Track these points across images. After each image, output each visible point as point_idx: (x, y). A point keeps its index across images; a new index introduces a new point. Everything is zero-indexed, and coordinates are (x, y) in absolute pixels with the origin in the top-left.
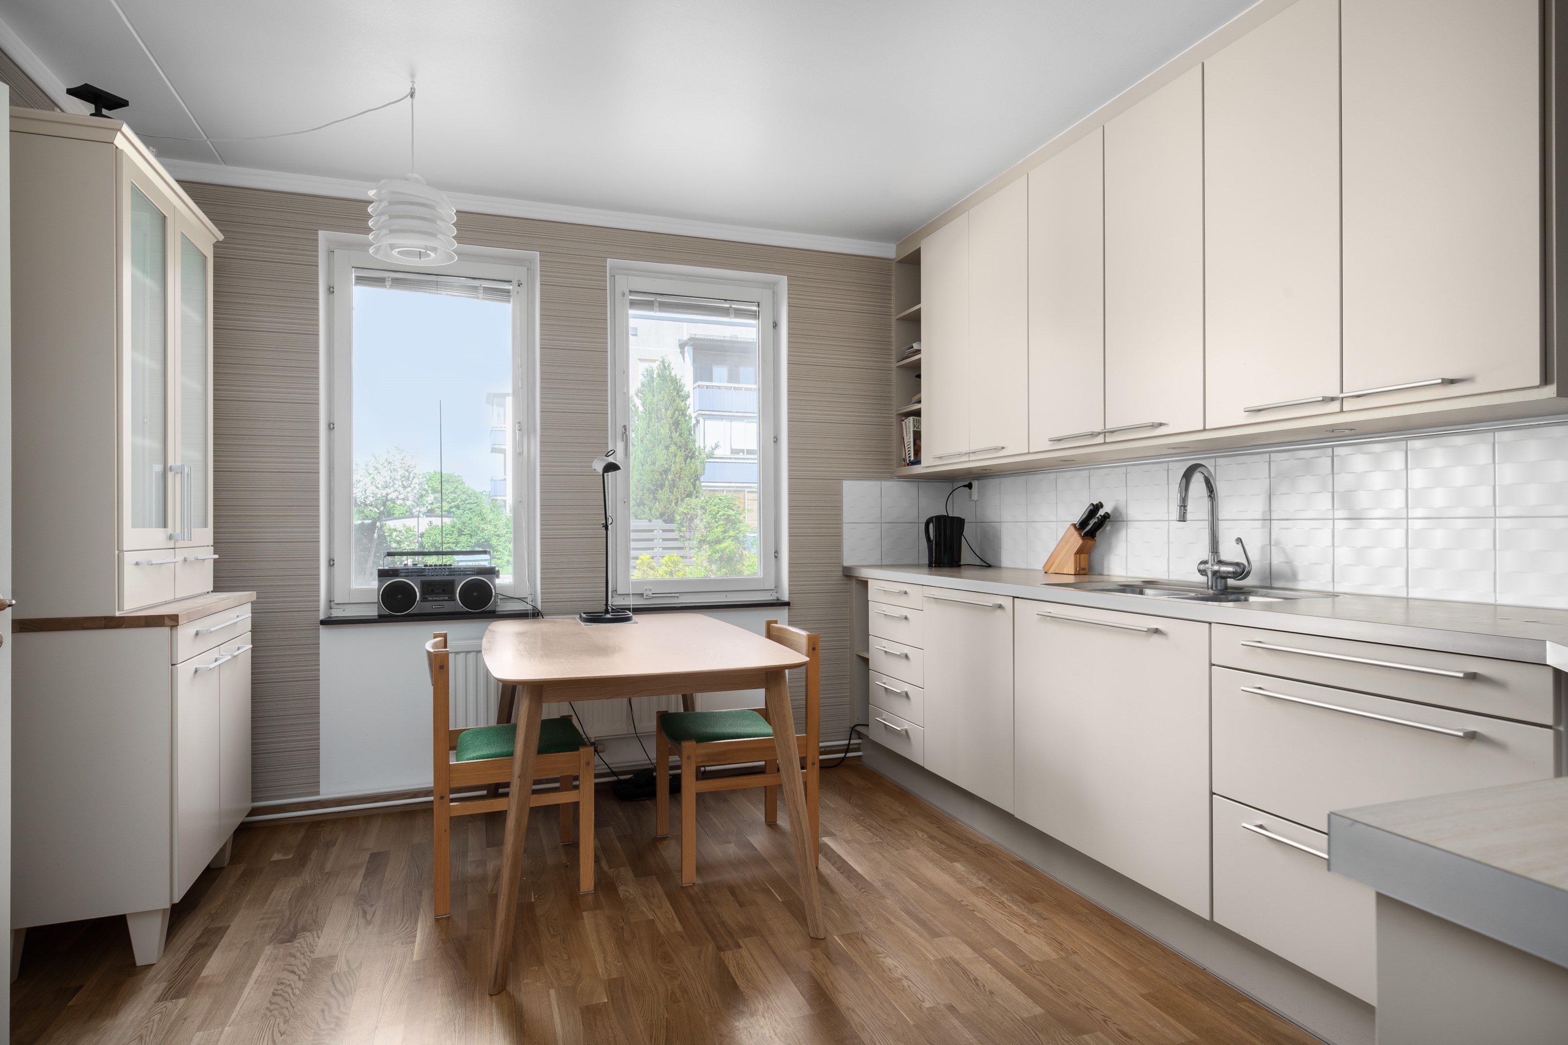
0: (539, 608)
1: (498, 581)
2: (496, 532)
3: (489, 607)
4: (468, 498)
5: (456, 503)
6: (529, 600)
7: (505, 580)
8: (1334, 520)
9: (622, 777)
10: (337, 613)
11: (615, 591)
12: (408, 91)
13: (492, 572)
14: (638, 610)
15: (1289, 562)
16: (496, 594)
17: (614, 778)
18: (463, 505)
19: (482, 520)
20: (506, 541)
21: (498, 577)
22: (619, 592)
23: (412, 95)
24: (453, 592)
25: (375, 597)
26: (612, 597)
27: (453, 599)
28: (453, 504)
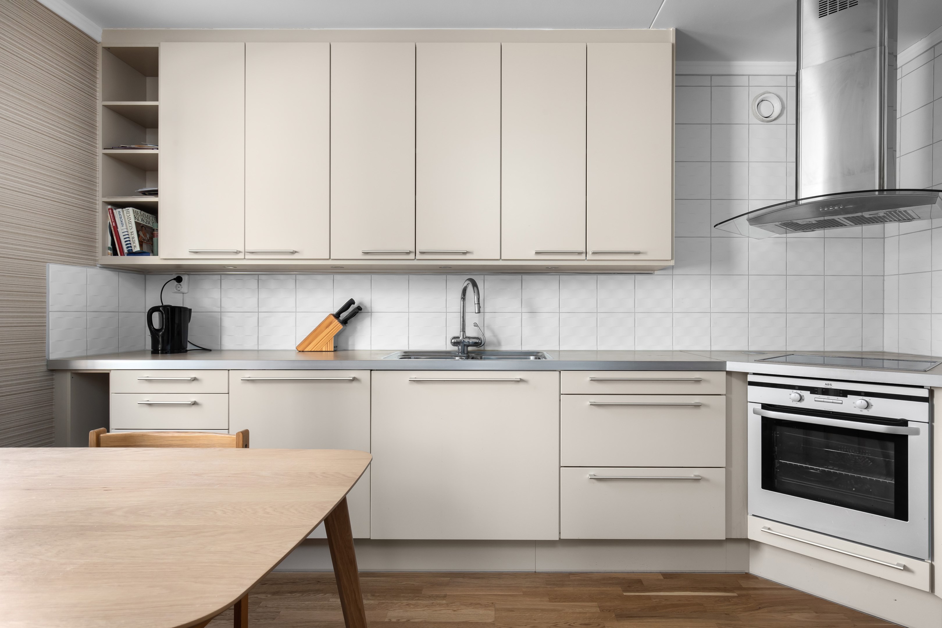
8: (522, 313)
15: (495, 336)
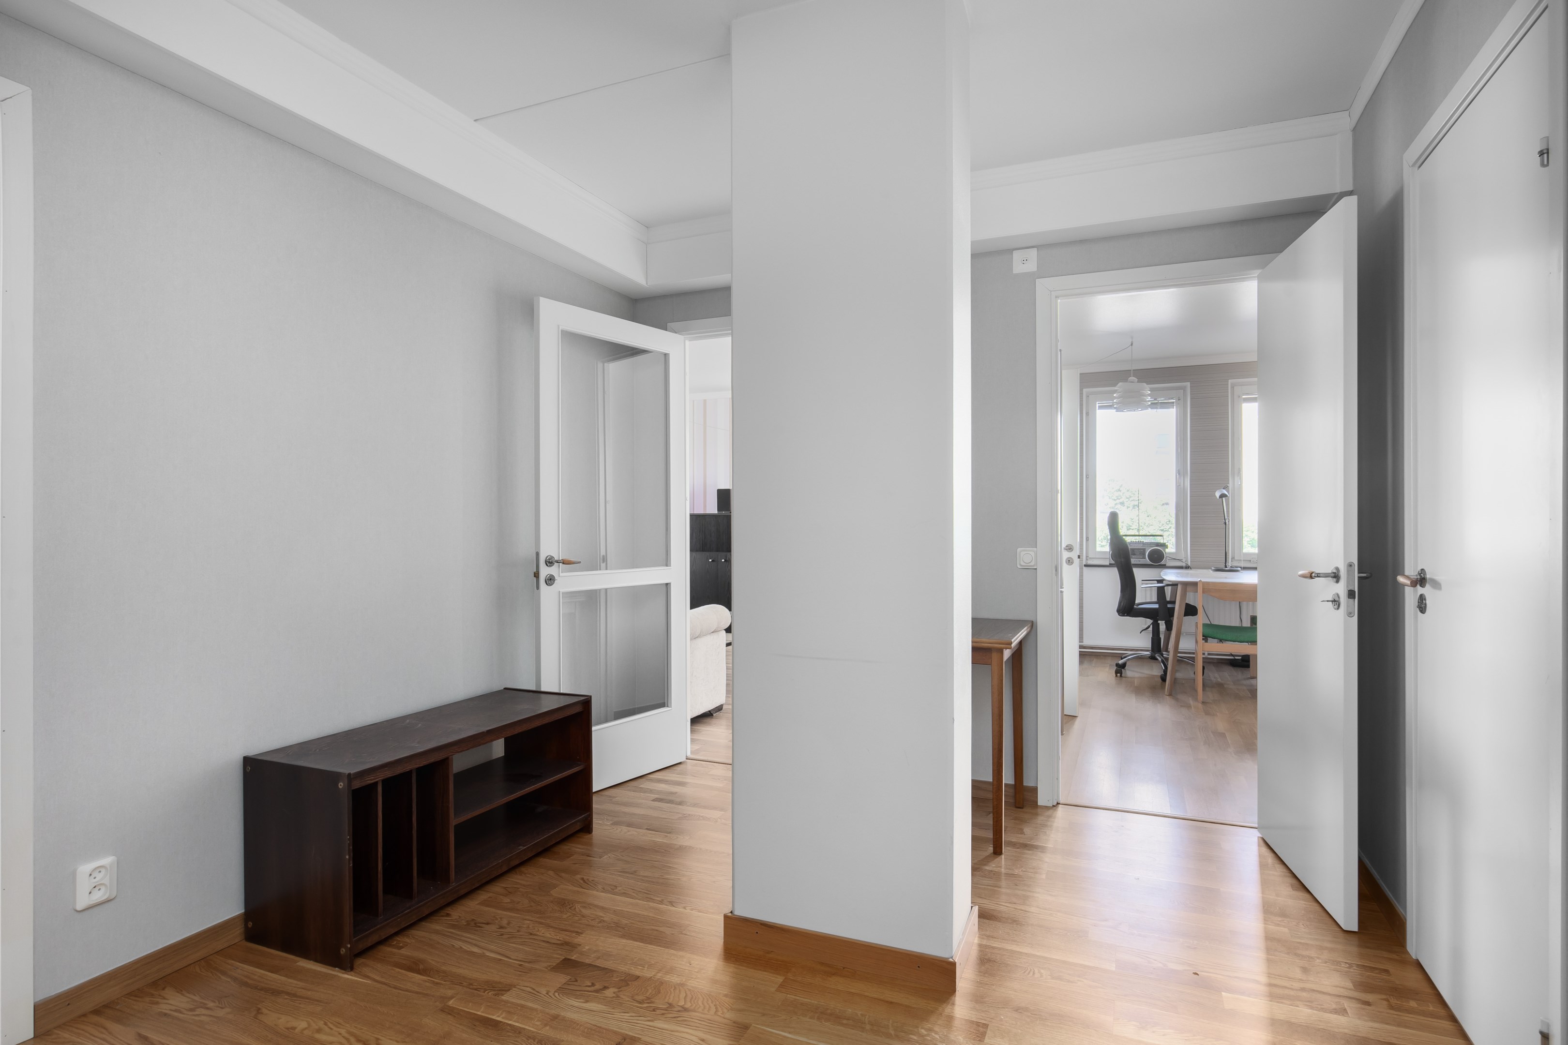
0: (1189, 564)
1: (1167, 550)
2: (1160, 527)
3: (1163, 563)
4: (1132, 495)
5: (1121, 501)
6: (1184, 561)
7: (1171, 549)
9: (1236, 658)
10: (1090, 562)
11: (1233, 558)
12: (1130, 344)
13: (1164, 545)
14: (1245, 568)
16: (1166, 557)
17: (1232, 658)
18: (1127, 502)
19: (1148, 516)
20: (1169, 535)
21: (1167, 548)
22: (1235, 559)
23: (1132, 345)
24: (1144, 554)
25: (1109, 556)
26: (1232, 561)
27: (1145, 558)
28: (1118, 501)
